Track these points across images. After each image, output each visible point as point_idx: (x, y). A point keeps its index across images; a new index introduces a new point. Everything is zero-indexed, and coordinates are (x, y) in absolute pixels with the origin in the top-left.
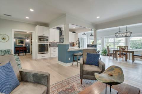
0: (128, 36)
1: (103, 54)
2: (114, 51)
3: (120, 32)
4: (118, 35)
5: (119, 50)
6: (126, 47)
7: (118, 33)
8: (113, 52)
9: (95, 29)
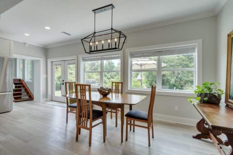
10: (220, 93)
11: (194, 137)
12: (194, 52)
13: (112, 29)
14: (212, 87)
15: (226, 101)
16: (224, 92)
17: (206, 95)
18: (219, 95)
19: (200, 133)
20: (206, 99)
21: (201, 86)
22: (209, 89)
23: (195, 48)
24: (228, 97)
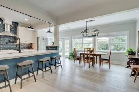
0: (95, 36)
1: (71, 57)
2: (81, 54)
3: (87, 30)
4: (85, 33)
5: (85, 53)
6: (94, 48)
7: (86, 31)
8: (79, 56)
9: (56, 24)
10: (135, 51)
11: (126, 67)
12: (126, 35)
13: (94, 29)
14: (132, 49)
15: (138, 54)
16: (137, 51)
17: (130, 52)
18: (135, 52)
19: (128, 66)
20: (130, 53)
21: (129, 49)
22: (132, 50)
23: (126, 34)
24: (138, 52)
